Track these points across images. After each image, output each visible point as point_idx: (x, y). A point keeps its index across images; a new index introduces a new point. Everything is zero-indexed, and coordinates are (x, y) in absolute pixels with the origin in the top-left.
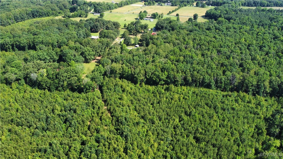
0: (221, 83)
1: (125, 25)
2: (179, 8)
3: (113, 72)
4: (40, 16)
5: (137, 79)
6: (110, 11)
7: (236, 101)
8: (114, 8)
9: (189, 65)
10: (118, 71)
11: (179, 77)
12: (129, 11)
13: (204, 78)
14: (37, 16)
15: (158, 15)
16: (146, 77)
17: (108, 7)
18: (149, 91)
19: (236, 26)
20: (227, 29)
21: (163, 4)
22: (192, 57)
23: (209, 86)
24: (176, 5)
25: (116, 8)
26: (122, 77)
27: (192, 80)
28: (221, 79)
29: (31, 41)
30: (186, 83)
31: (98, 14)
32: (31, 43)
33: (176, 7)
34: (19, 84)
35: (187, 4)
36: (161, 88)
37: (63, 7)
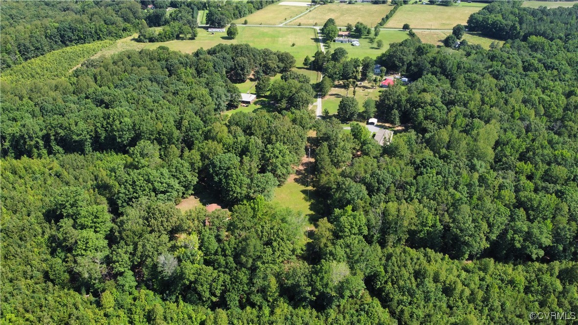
1: (304, 59)
6: (242, 20)
12: (286, 19)
14: (71, 41)
15: (366, 28)
24: (384, 3)
25: (251, 12)
26: (418, 240)
29: (99, 125)
31: (218, 30)
32: (99, 130)
34: (121, 288)
37: (131, 15)
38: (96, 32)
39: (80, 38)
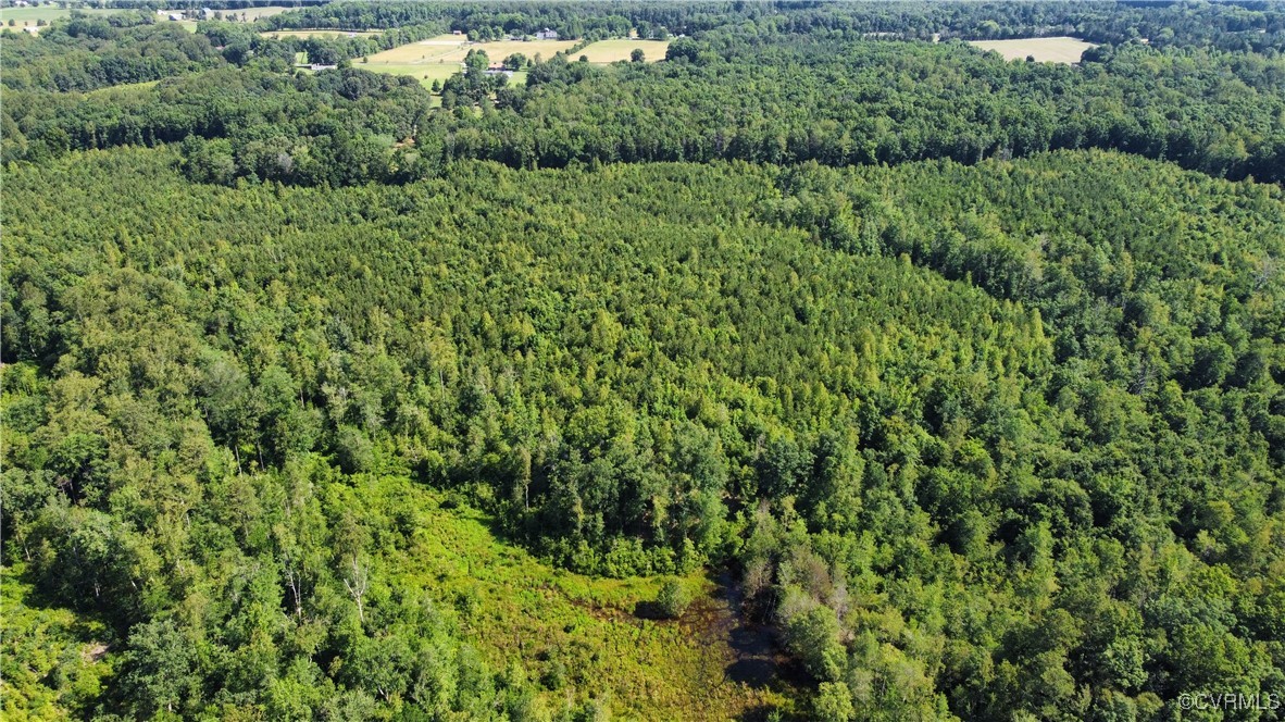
0: (697, 149)
1: (434, 84)
2: (585, 44)
3: (460, 150)
5: (519, 154)
6: (361, 59)
7: (726, 172)
8: (368, 50)
9: (628, 128)
10: (473, 143)
11: (609, 144)
12: (424, 56)
13: (661, 145)
14: (120, 79)
15: (523, 58)
16: (538, 154)
17: (352, 48)
18: (550, 176)
19: (743, 68)
20: (719, 74)
21: (530, 37)
22: (633, 115)
23: (674, 158)
24: (573, 38)
25: (374, 51)
26: (483, 154)
27: (638, 149)
28: (695, 141)
30: (625, 155)
31: (325, 67)
33: (578, 42)
34: (250, 181)
35: (608, 32)
36: (575, 169)
37: (199, 51)
38: (153, 69)
39: (132, 76)
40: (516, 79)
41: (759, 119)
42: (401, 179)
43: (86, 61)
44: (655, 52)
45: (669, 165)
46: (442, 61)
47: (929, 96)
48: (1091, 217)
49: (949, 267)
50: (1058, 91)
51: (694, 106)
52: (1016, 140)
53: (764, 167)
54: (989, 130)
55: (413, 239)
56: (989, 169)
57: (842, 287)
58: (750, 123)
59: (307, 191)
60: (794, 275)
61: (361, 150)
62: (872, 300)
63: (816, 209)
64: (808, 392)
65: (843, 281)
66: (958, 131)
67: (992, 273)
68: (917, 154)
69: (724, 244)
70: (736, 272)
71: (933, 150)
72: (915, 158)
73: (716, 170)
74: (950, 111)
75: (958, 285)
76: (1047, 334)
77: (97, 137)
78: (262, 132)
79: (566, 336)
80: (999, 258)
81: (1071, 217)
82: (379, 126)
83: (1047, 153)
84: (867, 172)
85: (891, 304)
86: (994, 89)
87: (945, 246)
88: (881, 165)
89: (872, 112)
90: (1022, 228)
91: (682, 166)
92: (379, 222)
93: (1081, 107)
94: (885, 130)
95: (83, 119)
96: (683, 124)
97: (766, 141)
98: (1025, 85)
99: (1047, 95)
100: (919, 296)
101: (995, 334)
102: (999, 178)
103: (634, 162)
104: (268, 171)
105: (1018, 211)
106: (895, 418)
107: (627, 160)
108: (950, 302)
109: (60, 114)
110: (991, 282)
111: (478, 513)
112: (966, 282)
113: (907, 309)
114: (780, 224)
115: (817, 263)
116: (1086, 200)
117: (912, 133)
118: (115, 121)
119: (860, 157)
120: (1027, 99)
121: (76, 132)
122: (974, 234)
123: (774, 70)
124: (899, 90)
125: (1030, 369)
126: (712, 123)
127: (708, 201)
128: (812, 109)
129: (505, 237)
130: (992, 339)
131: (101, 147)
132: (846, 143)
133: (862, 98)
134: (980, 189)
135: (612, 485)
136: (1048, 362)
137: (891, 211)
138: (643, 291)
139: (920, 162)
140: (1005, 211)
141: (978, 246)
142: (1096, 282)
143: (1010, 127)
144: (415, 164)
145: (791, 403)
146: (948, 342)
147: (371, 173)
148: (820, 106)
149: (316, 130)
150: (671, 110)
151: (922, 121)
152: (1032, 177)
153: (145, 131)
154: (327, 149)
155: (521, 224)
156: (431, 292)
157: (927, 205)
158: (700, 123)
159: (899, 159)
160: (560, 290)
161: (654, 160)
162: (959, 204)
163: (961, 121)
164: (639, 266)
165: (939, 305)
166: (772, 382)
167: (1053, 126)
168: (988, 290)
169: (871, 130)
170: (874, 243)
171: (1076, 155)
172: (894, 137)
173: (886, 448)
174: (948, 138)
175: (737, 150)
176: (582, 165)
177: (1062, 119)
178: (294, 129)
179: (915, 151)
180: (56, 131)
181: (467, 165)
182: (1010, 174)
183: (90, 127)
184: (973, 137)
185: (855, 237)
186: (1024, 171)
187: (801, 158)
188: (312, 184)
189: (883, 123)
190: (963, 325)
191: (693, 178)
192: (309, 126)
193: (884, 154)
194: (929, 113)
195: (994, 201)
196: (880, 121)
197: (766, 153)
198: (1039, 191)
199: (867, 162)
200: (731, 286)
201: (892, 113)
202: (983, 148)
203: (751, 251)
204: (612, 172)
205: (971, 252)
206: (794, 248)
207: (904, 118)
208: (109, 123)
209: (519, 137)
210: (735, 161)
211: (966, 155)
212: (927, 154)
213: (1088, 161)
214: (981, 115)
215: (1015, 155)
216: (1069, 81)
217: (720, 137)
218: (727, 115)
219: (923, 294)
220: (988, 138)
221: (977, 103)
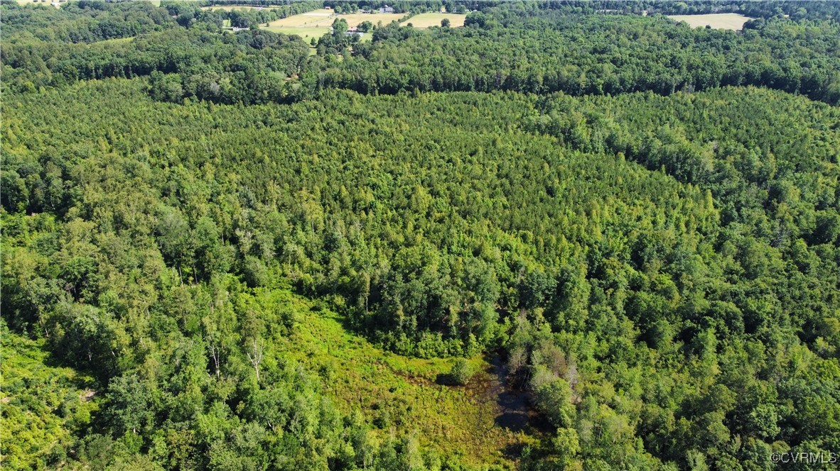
0: (483, 83)
1: (312, 40)
2: (411, 16)
3: (328, 82)
4: (119, 35)
5: (366, 85)
6: (265, 24)
7: (502, 98)
8: (270, 18)
9: (438, 69)
10: (336, 78)
11: (426, 79)
12: (306, 23)
13: (459, 80)
14: (111, 36)
15: (370, 24)
16: (379, 85)
17: (260, 17)
18: (386, 100)
19: (515, 31)
20: (499, 35)
21: (375, 11)
22: (442, 61)
23: (468, 89)
24: (403, 12)
25: (273, 19)
26: (343, 85)
27: (444, 83)
28: (482, 78)
30: (436, 87)
31: (241, 29)
33: (406, 14)
34: (192, 100)
35: (426, 8)
36: (403, 95)
37: (161, 18)
38: (132, 30)
39: (118, 34)
40: (365, 38)
41: (524, 63)
42: (289, 100)
43: (90, 24)
44: (457, 21)
45: (465, 93)
46: (317, 26)
47: (639, 50)
48: (747, 131)
49: (650, 162)
50: (727, 48)
51: (482, 55)
52: (697, 80)
53: (528, 96)
54: (679, 73)
55: (296, 138)
56: (679, 98)
57: (578, 174)
58: (519, 66)
59: (229, 107)
60: (546, 165)
61: (264, 81)
62: (598, 182)
63: (562, 123)
64: (554, 241)
65: (578, 169)
66: (658, 73)
67: (679, 166)
68: (631, 88)
69: (500, 145)
70: (508, 163)
71: (641, 85)
72: (629, 91)
73: (496, 97)
74: (653, 60)
75: (656, 173)
76: (716, 207)
77: (96, 72)
78: (200, 69)
79: (395, 202)
80: (684, 156)
81: (734, 131)
82: (276, 66)
83: (718, 88)
84: (596, 100)
85: (611, 185)
86: (684, 46)
87: (648, 149)
88: (606, 95)
89: (600, 60)
90: (700, 137)
91: (473, 94)
92: (274, 127)
93: (742, 58)
94: (609, 72)
95: (87, 60)
96: (475, 67)
97: (529, 78)
98: (704, 44)
99: (719, 51)
100: (629, 180)
101: (680, 206)
102: (686, 105)
103: (442, 91)
104: (205, 95)
105: (698, 126)
106: (612, 259)
107: (437, 90)
108: (650, 184)
109: (72, 56)
110: (678, 172)
111: (334, 314)
112: (661, 172)
113: (622, 188)
114: (537, 133)
115: (562, 158)
116: (744, 119)
117: (628, 74)
118: (107, 61)
119: (592, 90)
120: (706, 53)
121: (82, 69)
122: (668, 140)
123: (535, 33)
124: (619, 46)
125: (704, 229)
126: (494, 66)
127: (490, 117)
128: (560, 58)
129: (356, 138)
130: (678, 209)
131: (98, 78)
132: (583, 80)
133: (595, 51)
134: (672, 112)
135: (423, 298)
136: (716, 225)
137: (612, 125)
138: (446, 174)
139: (632, 94)
140: (689, 126)
141: (671, 148)
142: (750, 173)
143: (694, 71)
144: (299, 91)
145: (543, 248)
146: (648, 210)
147: (270, 96)
148: (566, 56)
149: (235, 68)
150: (467, 57)
151: (634, 66)
152: (708, 104)
153: (126, 68)
154: (242, 80)
155: (366, 130)
156: (307, 172)
157: (636, 121)
158: (485, 66)
159: (618, 91)
160: (391, 172)
161: (455, 90)
162: (658, 121)
163: (661, 67)
164: (443, 158)
165: (643, 186)
166: (530, 234)
167: (723, 71)
168: (677, 177)
169: (599, 72)
170: (600, 146)
171: (738, 90)
172: (615, 77)
173: (605, 278)
174: (651, 78)
175: (510, 84)
176: (407, 93)
177: (729, 66)
178: (221, 68)
179: (629, 86)
180: (70, 67)
181: (333, 92)
182: (693, 102)
183: (91, 65)
184: (669, 77)
185: (587, 141)
186: (702, 100)
187: (552, 89)
188: (232, 103)
189: (608, 68)
190: (659, 200)
191: (480, 102)
192: (230, 66)
193: (609, 88)
194: (639, 61)
195: (682, 119)
196: (606, 66)
197: (529, 86)
198: (712, 113)
199: (597, 93)
200: (504, 172)
201: (614, 61)
202: (675, 85)
203: (518, 150)
204: (427, 97)
205: (665, 152)
206: (546, 148)
207: (622, 64)
208: (103, 63)
209: (366, 74)
210: (508, 91)
211: (663, 89)
212: (637, 89)
213: (746, 94)
214: (674, 63)
215: (696, 90)
216: (735, 42)
217: (499, 75)
218: (504, 61)
219: (632, 179)
220: (679, 78)
221: (671, 55)
